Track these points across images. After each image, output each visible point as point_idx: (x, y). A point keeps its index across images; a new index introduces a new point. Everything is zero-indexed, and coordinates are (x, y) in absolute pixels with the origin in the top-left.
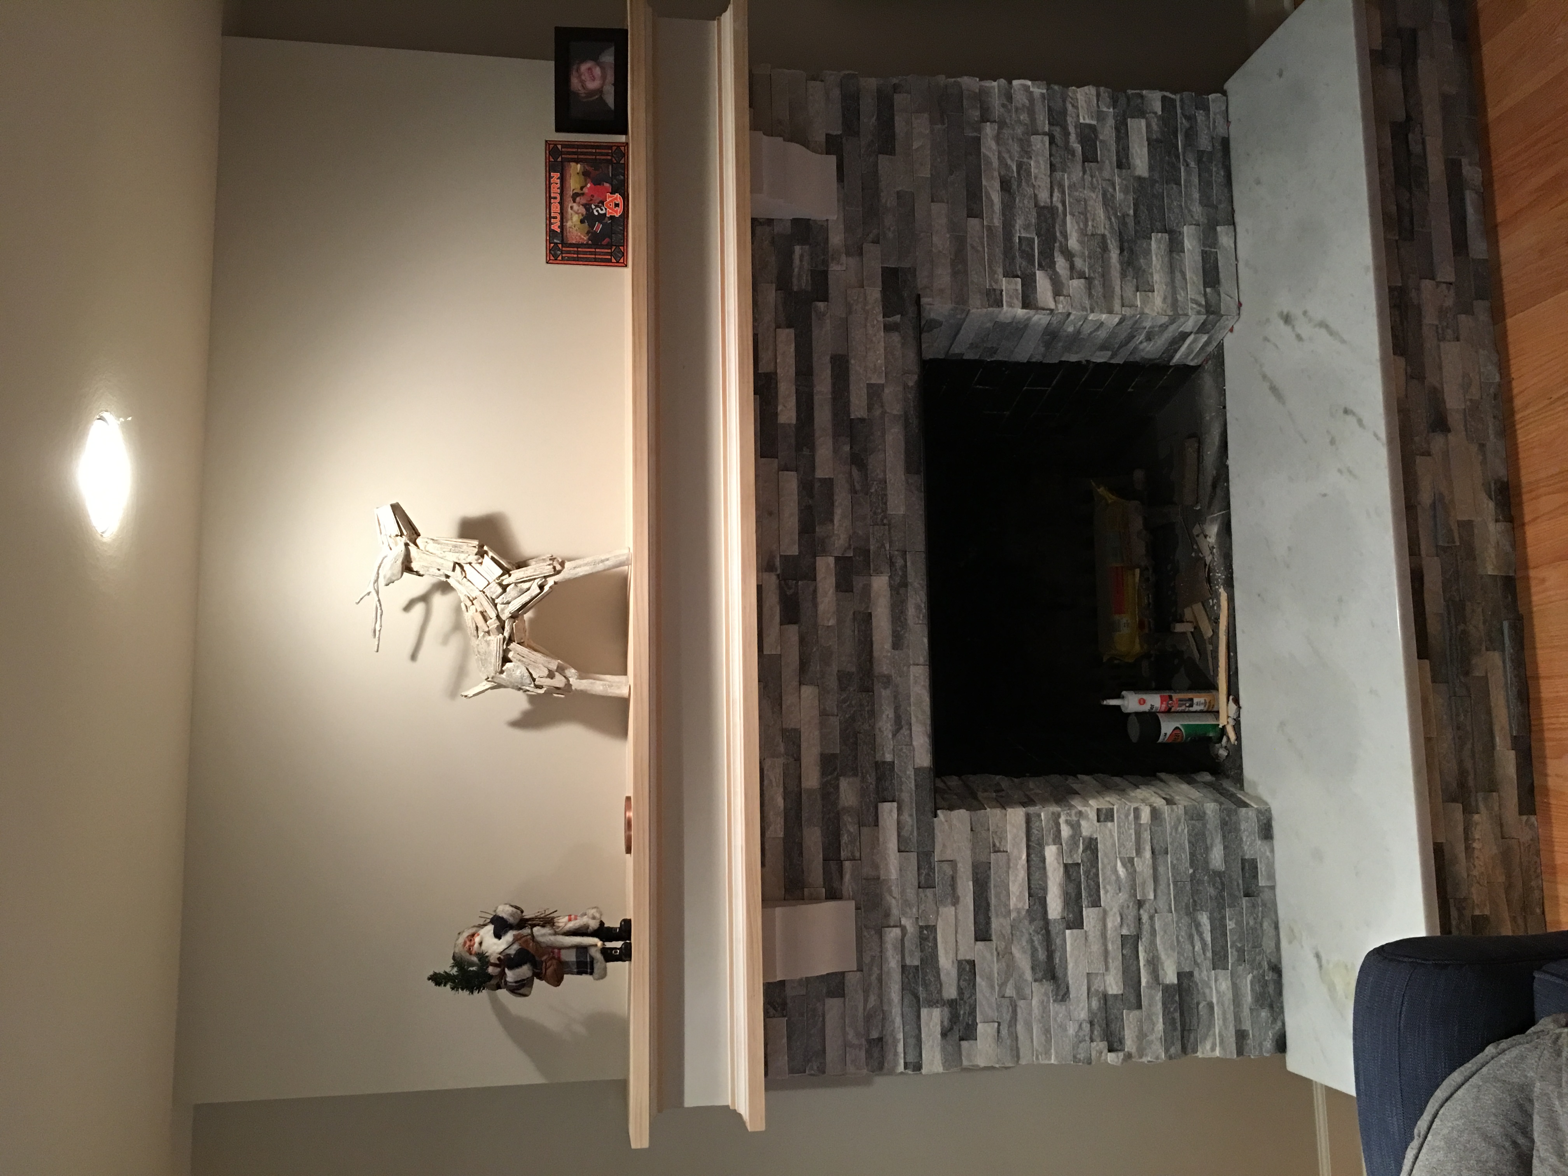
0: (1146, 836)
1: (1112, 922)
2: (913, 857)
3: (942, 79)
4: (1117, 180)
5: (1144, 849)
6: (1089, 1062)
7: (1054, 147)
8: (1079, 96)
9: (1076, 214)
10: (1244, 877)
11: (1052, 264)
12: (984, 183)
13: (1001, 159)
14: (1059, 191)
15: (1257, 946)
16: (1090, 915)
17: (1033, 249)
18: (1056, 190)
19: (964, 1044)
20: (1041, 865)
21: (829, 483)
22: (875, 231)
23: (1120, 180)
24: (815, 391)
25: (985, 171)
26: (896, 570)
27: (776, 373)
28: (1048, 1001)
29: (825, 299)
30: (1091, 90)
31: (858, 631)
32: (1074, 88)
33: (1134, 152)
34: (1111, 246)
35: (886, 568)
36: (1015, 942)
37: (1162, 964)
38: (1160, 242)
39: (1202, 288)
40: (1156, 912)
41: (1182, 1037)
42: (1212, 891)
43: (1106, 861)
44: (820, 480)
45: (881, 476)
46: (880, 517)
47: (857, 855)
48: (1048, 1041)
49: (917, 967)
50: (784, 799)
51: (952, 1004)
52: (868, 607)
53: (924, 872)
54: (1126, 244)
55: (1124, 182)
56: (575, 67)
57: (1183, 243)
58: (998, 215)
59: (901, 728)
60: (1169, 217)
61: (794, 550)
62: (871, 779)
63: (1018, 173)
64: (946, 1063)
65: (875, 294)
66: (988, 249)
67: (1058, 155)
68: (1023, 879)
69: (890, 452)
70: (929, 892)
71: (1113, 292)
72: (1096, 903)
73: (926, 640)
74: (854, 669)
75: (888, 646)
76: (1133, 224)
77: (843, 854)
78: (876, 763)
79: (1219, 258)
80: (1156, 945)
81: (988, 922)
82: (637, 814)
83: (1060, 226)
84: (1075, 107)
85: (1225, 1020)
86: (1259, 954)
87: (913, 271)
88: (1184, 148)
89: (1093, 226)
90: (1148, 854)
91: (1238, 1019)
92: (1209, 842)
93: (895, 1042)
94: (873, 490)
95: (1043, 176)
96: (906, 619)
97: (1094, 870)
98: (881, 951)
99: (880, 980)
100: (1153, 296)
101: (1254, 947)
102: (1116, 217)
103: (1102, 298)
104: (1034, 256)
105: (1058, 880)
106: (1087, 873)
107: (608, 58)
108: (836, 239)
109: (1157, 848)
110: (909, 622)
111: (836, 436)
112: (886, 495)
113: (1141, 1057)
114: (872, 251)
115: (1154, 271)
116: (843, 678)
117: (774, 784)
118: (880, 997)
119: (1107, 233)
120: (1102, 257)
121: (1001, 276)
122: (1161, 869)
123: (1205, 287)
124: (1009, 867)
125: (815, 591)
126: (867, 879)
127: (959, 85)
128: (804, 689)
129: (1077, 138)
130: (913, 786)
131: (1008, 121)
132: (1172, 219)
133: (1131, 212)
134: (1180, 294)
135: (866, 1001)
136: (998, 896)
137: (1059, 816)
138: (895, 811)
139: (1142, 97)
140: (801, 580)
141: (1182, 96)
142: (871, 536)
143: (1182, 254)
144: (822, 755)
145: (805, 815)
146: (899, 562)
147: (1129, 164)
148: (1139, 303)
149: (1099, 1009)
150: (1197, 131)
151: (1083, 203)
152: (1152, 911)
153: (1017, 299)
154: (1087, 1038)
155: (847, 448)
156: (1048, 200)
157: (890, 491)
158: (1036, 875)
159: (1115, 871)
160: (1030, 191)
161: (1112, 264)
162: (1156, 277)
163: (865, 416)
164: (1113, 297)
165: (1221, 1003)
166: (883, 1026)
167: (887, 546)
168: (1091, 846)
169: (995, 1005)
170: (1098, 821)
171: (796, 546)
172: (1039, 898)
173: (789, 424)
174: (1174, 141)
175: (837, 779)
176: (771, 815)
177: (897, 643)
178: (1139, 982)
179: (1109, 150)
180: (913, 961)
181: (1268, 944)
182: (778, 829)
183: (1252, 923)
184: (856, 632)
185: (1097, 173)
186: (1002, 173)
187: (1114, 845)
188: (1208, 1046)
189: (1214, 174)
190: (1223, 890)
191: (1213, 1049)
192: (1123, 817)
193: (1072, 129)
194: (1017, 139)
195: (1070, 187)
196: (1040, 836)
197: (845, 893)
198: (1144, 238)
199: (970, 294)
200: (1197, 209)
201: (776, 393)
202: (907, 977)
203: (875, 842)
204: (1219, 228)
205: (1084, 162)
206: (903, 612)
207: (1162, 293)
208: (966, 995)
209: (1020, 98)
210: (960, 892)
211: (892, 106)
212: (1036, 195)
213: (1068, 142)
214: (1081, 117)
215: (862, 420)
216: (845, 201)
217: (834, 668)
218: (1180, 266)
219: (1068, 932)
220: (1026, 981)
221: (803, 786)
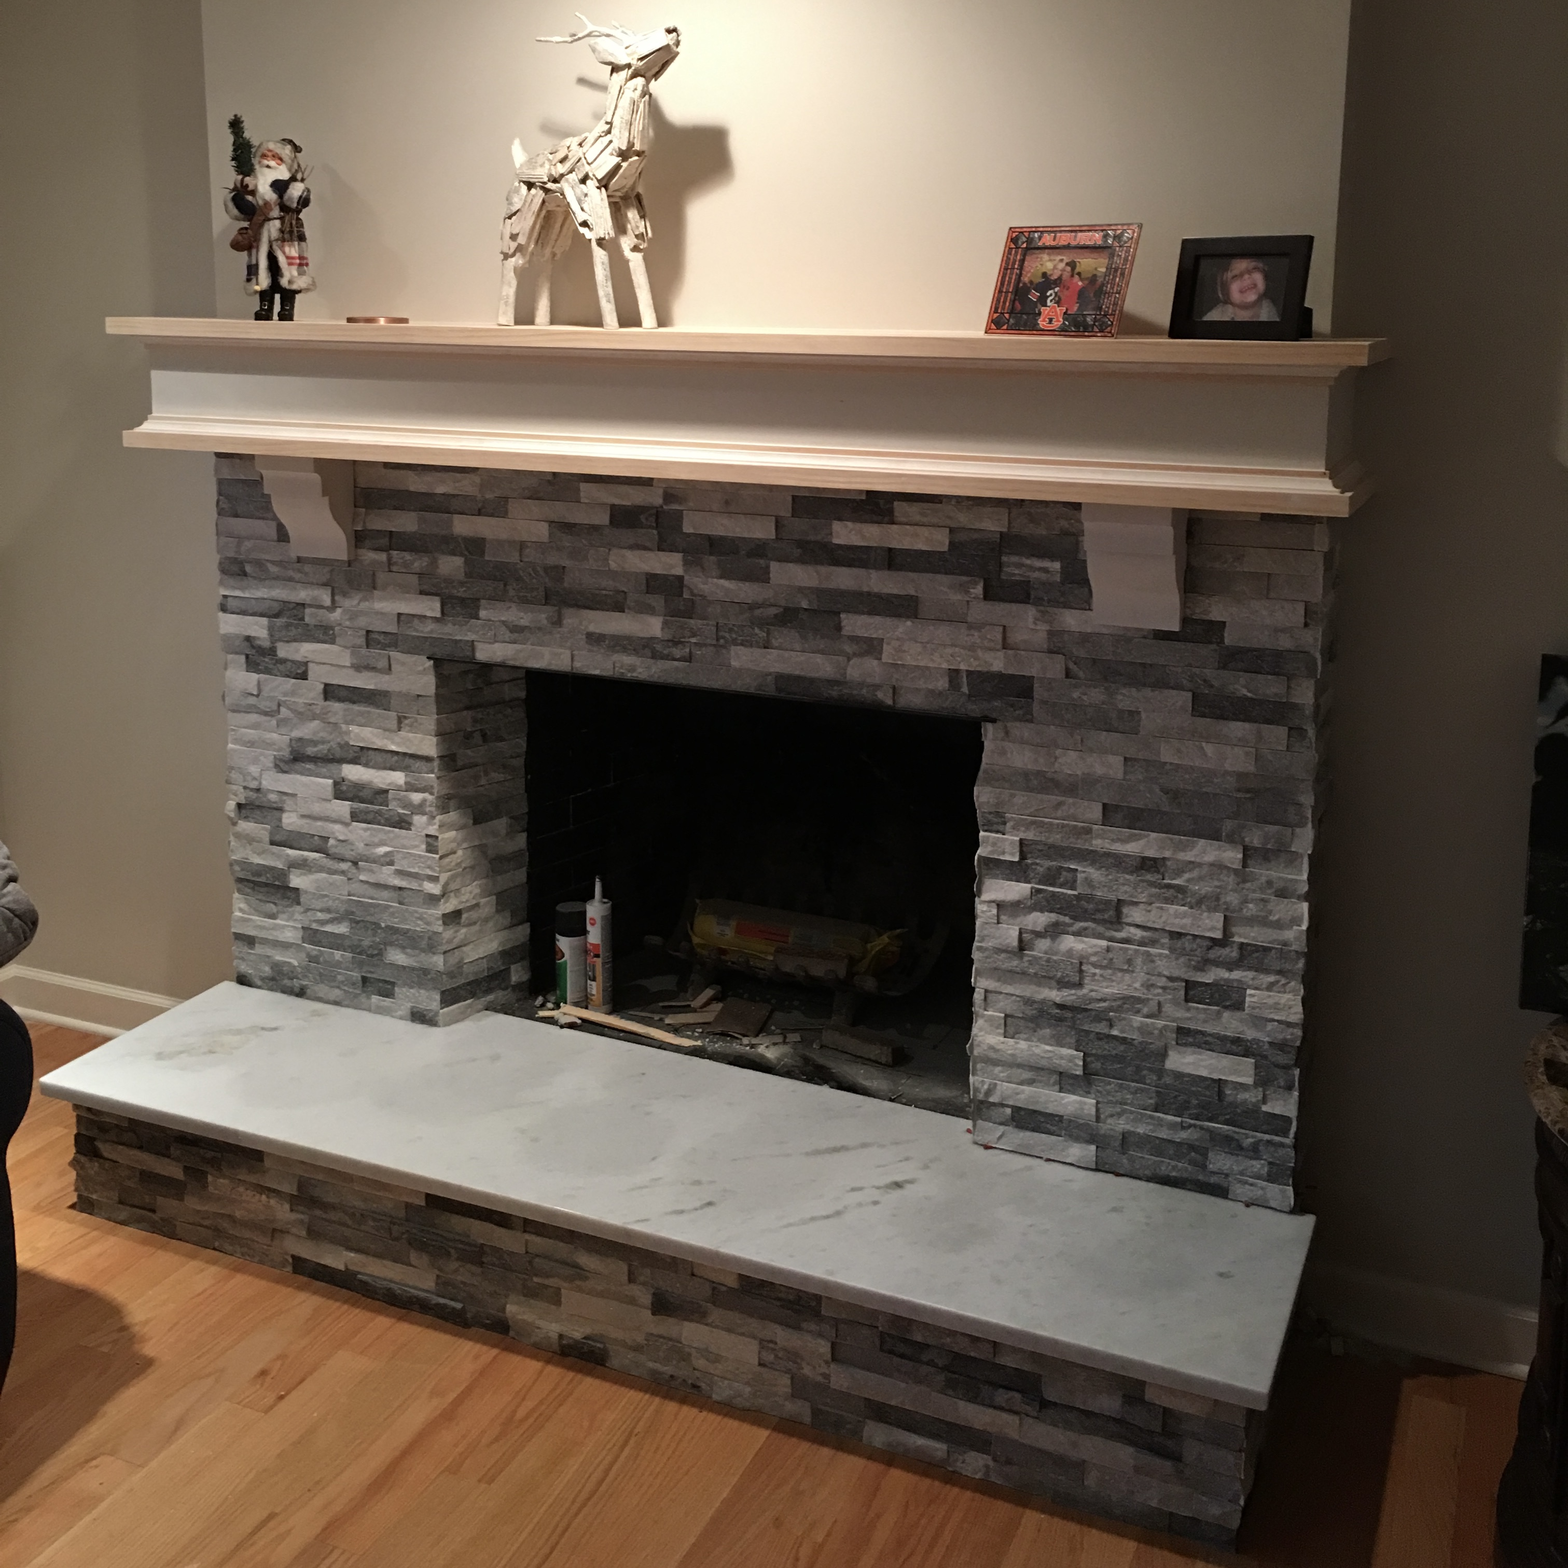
0: (414, 885)
1: (338, 830)
2: (392, 628)
3: (1307, 800)
4: (1160, 1023)
5: (402, 880)
6: (228, 782)
7: (1208, 943)
8: (1287, 996)
9: (1110, 955)
10: (379, 980)
11: (1037, 907)
12: (1153, 835)
13: (1192, 865)
14: (1143, 937)
15: (323, 978)
16: (343, 808)
17: (1061, 886)
18: (1145, 934)
19: (243, 658)
20: (388, 765)
21: (763, 577)
22: (1081, 674)
23: (1160, 1026)
24: (871, 571)
25: (1171, 840)
26: (669, 647)
27: (893, 523)
28: (275, 750)
29: (987, 596)
30: (1296, 1013)
31: (606, 595)
32: (1302, 991)
33: (1204, 1057)
34: (1065, 992)
35: (668, 636)
36: (323, 725)
37: (305, 874)
38: (1070, 1061)
39: (1011, 1103)
40: (349, 879)
41: (248, 881)
42: (366, 943)
43: (392, 835)
44: (768, 567)
45: (775, 643)
46: (727, 635)
47: (394, 568)
48: (245, 744)
49: (302, 619)
50: (443, 494)
51: (272, 651)
52: (629, 608)
53: (381, 638)
54: (1069, 1015)
55: (1156, 1032)
56: (1261, 265)
57: (1074, 1094)
58: (1107, 846)
59: (511, 632)
60: (1109, 1083)
61: (687, 528)
62: (461, 592)
63: (1169, 886)
64: (226, 638)
65: (997, 663)
66: (1058, 825)
67: (1195, 946)
68: (373, 743)
69: (802, 657)
70: (361, 641)
71: (1005, 982)
72: (355, 816)
73: (597, 672)
74: (566, 585)
75: (592, 628)
76: (1097, 1030)
77: (394, 553)
78: (478, 600)
79: (1053, 1138)
80: (320, 871)
81: (340, 700)
82: (382, 328)
83: (1093, 929)
84: (1270, 987)
85: (262, 928)
86: (314, 978)
87: (1028, 718)
88: (1208, 1130)
89: (1095, 974)
90: (398, 882)
91: (264, 941)
92: (409, 951)
93: (242, 589)
94: (757, 630)
95: (1163, 919)
96: (618, 652)
97: (382, 821)
98: (312, 584)
99: (291, 579)
100: (999, 1034)
101: (321, 975)
102: (1111, 1009)
103: (995, 966)
104: (1051, 885)
105: (375, 781)
106: (379, 813)
107: (1267, 313)
108: (1071, 620)
109: (405, 894)
110: (616, 655)
111: (819, 592)
112: (751, 646)
113: (233, 834)
114: (1055, 667)
115: (1033, 1044)
116: (558, 572)
117: (457, 485)
118: (276, 578)
119: (1085, 991)
120: (1050, 978)
121: (1023, 835)
122: (385, 894)
123: (1012, 1107)
124: (385, 730)
125: (645, 548)
126: (374, 574)
127: (1302, 825)
128: (546, 525)
129: (1222, 979)
130: (458, 638)
131: (1248, 885)
132: (1108, 1087)
133: (1115, 1032)
134: (1002, 1072)
135: (273, 562)
136: (361, 714)
137: (432, 794)
138: (433, 615)
139: (1290, 1088)
140: (659, 533)
141: (1289, 1147)
142: (705, 622)
143: (1057, 1087)
144: (484, 539)
145: (428, 515)
146: (677, 652)
147: (1185, 1045)
148: (990, 1013)
149: (269, 801)
150: (1237, 1155)
151: (1126, 967)
152: (350, 876)
153: (992, 852)
154: (245, 784)
155: (805, 605)
156: (1129, 920)
157: (757, 652)
158: (379, 758)
159: (382, 843)
160: (1143, 898)
161: (1042, 989)
162: (1023, 1045)
163: (844, 632)
164: (999, 980)
165: (275, 928)
166: (254, 578)
167: (693, 640)
168: (403, 823)
169: (272, 694)
170: (427, 836)
171: (691, 531)
172: (359, 758)
173: (831, 534)
174: (1221, 1118)
175: (462, 555)
176: (429, 478)
177: (595, 639)
178: (291, 847)
179: (1205, 1021)
180: (310, 616)
181: (322, 990)
182: (416, 484)
183: (340, 978)
184: (604, 592)
185: (1170, 997)
186: (1169, 863)
187: (404, 847)
188: (242, 905)
189: (1173, 1163)
190: (368, 956)
191: (241, 910)
192: (429, 863)
193: (1236, 975)
194: (1220, 893)
195: (1148, 954)
196: (413, 769)
197: (361, 551)
198: (1077, 1041)
199: (998, 790)
200: (1121, 1125)
201: (865, 522)
202: (294, 608)
203: (405, 589)
204: (1093, 1148)
205: (1187, 982)
206: (625, 650)
207: (1001, 1047)
208: (281, 667)
209: (1281, 909)
210: (367, 674)
211: (1268, 722)
212: (1136, 904)
213: (1217, 966)
214: (1253, 992)
215: (839, 628)
216: (1123, 638)
217: (567, 563)
218: (1041, 1082)
219: (330, 781)
220: (291, 731)
221: (455, 516)
